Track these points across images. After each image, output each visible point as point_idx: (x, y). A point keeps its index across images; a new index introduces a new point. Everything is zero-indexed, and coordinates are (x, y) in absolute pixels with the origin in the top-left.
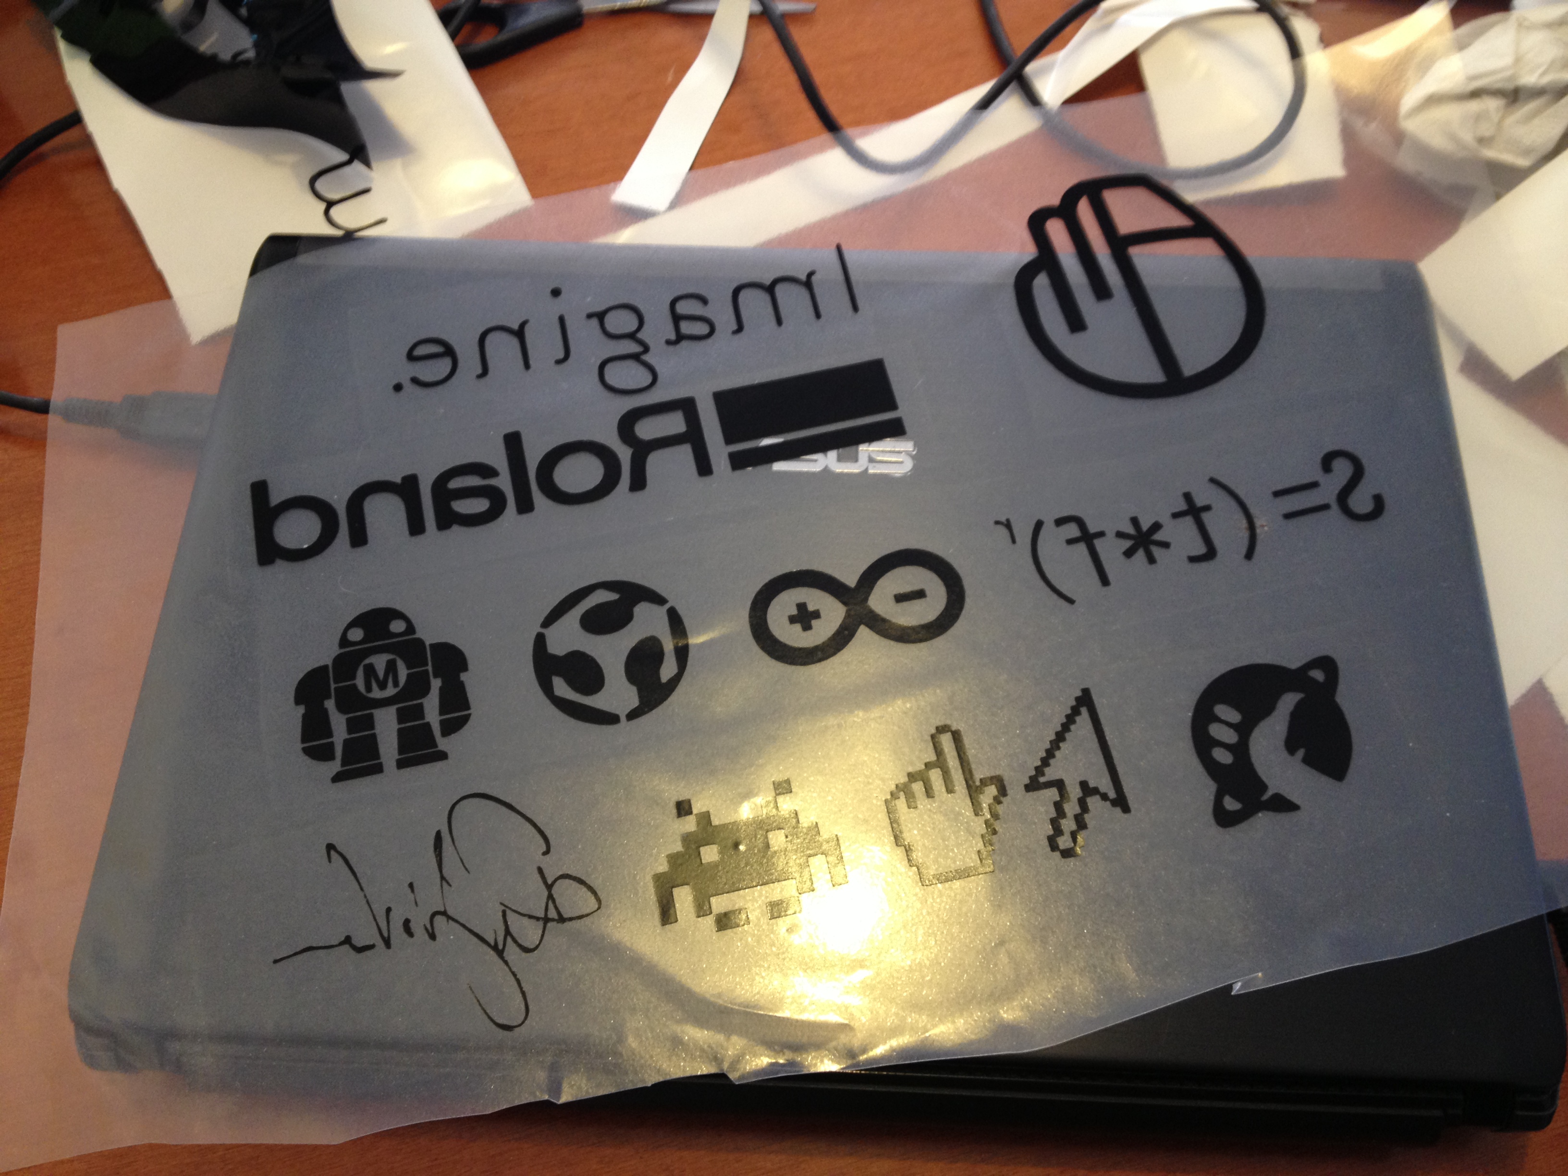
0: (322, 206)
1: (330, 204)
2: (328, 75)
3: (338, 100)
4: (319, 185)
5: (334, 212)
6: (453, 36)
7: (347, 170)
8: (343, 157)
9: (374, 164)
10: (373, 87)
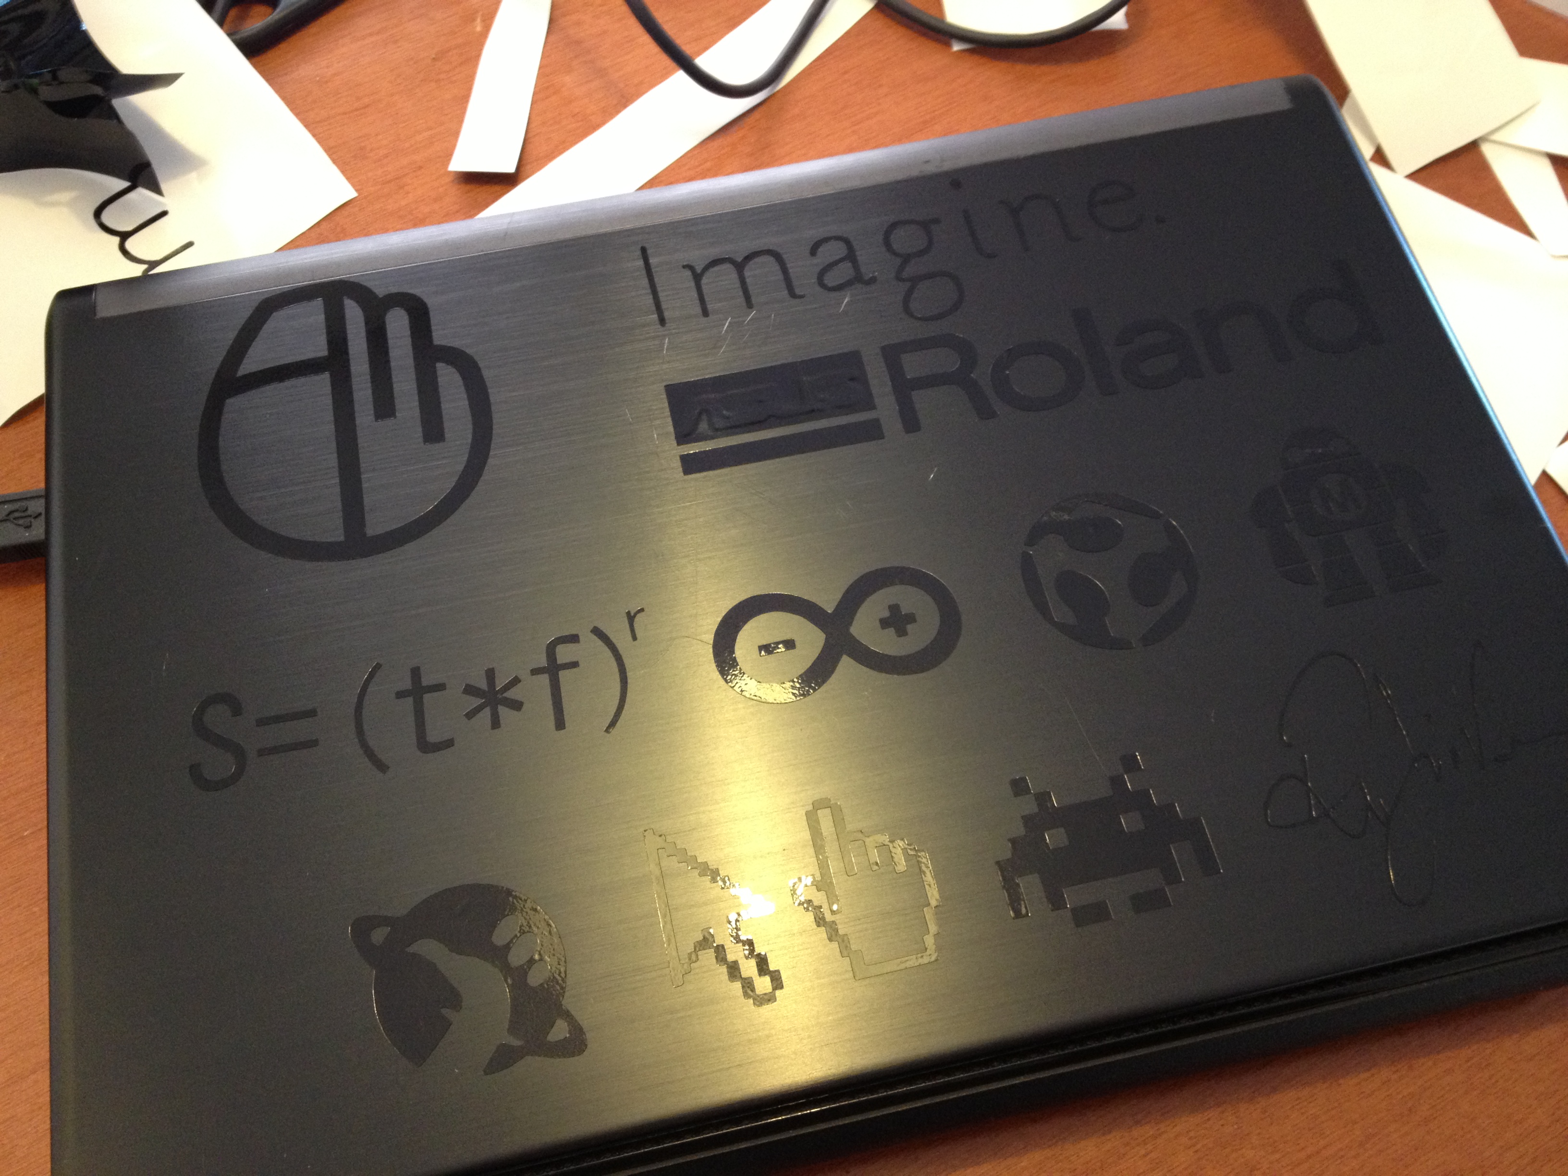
0: (116, 240)
1: (124, 236)
2: (98, 90)
3: (113, 115)
4: (106, 218)
5: (130, 244)
6: (221, 23)
7: (132, 195)
8: (121, 184)
9: (164, 187)
10: (143, 100)
